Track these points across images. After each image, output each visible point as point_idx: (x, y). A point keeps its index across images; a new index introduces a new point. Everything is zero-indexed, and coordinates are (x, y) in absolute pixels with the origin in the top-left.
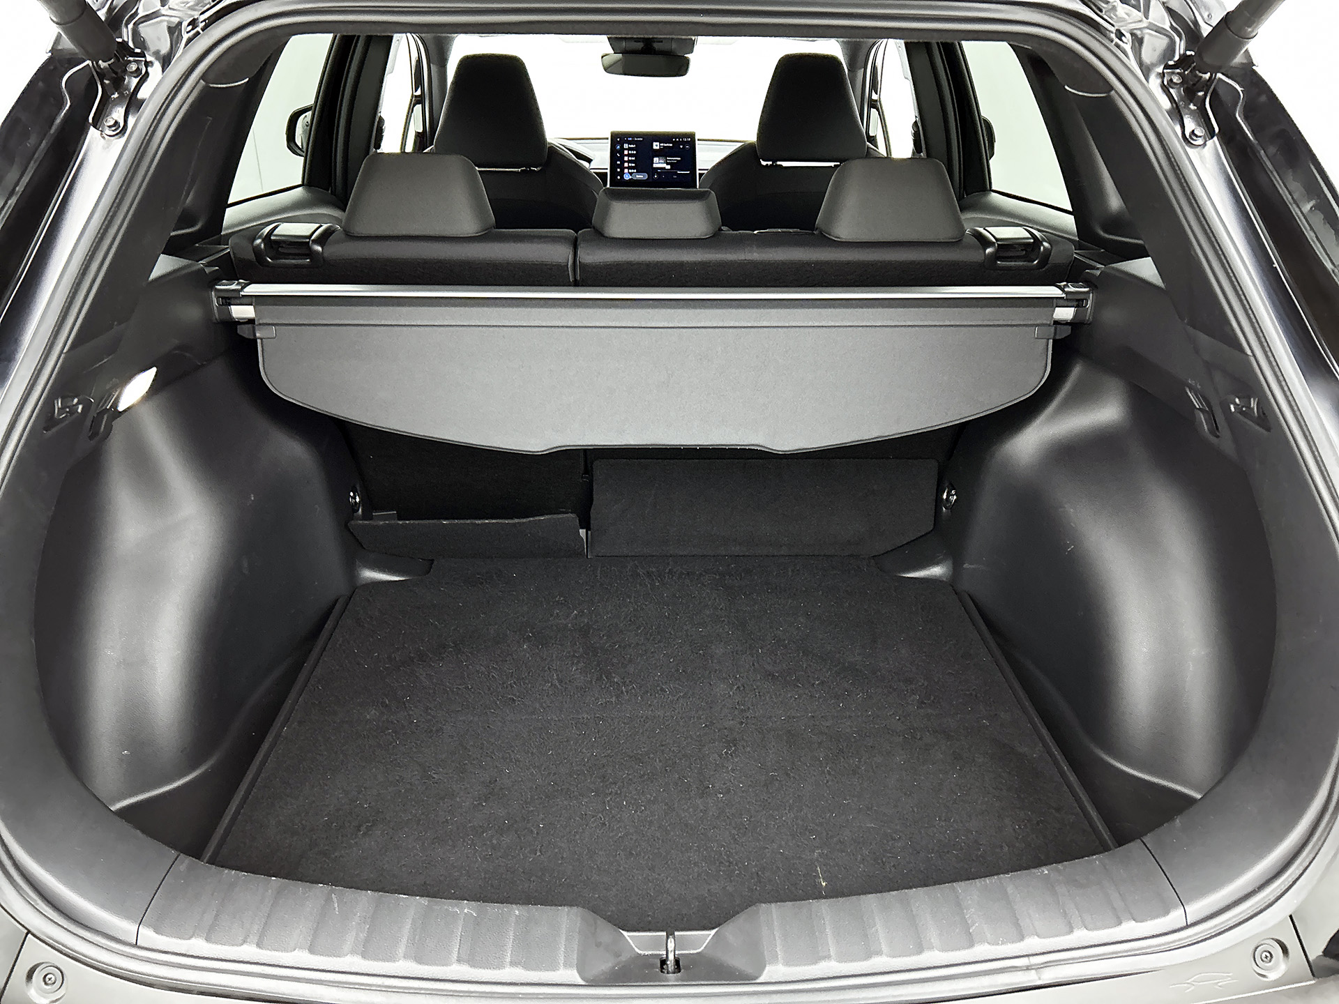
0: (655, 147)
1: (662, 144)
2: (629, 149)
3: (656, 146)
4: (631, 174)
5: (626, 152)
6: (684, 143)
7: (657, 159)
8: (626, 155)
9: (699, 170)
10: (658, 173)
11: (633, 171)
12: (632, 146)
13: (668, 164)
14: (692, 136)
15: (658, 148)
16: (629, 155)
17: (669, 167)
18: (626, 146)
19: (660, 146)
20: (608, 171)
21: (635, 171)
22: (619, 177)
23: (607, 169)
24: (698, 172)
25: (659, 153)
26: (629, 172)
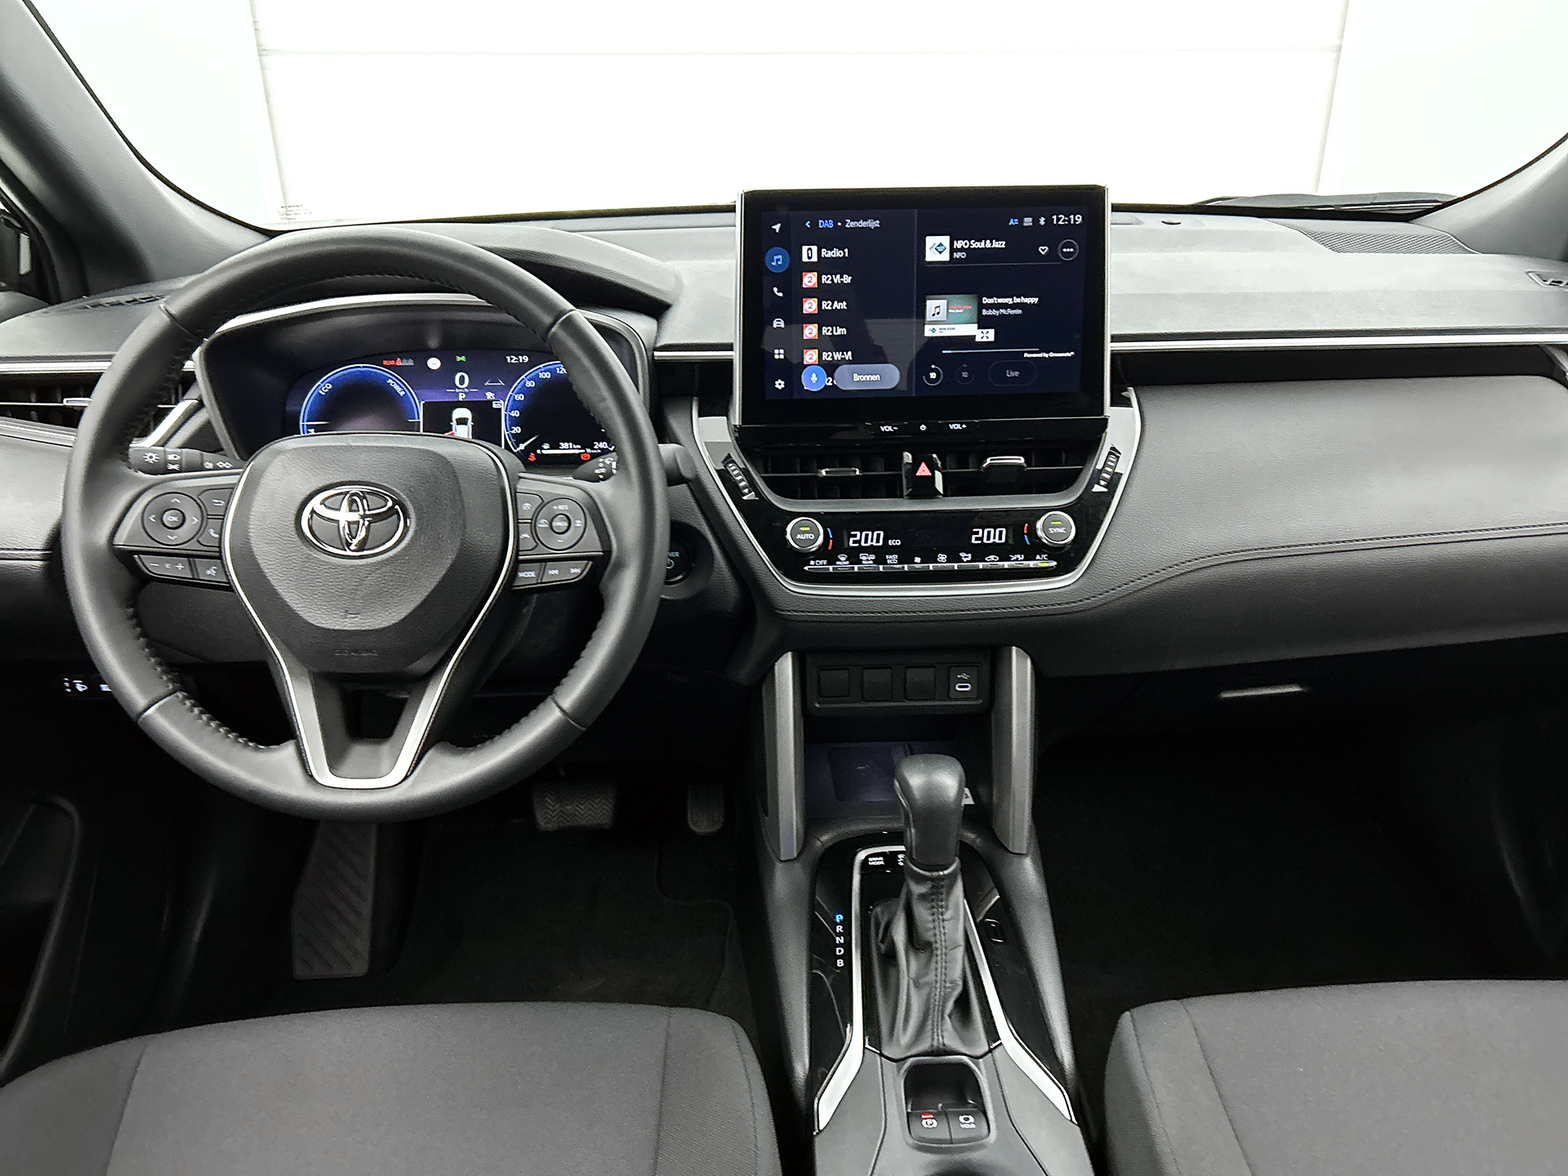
0: (931, 256)
1: (958, 244)
2: (822, 266)
3: (937, 249)
4: (830, 368)
5: (810, 280)
6: (1053, 235)
7: (942, 303)
8: (810, 293)
9: (1115, 338)
10: (944, 362)
11: (838, 356)
12: (837, 253)
13: (983, 323)
14: (1089, 200)
15: (945, 257)
16: (820, 292)
17: (990, 335)
18: (809, 253)
19: (953, 250)
20: (736, 355)
21: (849, 356)
22: (780, 384)
23: (729, 347)
24: (1110, 347)
25: (945, 280)
26: (822, 363)
